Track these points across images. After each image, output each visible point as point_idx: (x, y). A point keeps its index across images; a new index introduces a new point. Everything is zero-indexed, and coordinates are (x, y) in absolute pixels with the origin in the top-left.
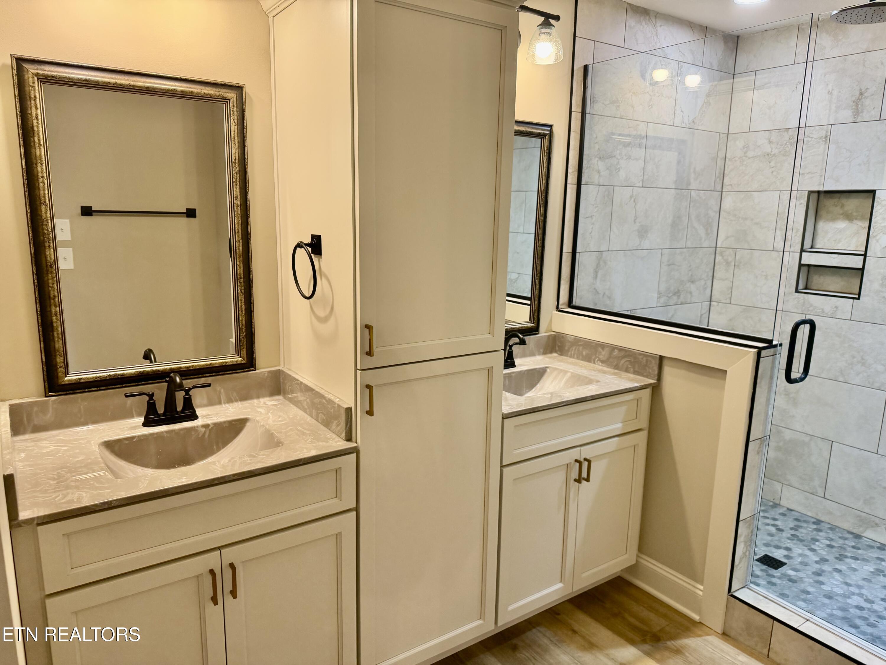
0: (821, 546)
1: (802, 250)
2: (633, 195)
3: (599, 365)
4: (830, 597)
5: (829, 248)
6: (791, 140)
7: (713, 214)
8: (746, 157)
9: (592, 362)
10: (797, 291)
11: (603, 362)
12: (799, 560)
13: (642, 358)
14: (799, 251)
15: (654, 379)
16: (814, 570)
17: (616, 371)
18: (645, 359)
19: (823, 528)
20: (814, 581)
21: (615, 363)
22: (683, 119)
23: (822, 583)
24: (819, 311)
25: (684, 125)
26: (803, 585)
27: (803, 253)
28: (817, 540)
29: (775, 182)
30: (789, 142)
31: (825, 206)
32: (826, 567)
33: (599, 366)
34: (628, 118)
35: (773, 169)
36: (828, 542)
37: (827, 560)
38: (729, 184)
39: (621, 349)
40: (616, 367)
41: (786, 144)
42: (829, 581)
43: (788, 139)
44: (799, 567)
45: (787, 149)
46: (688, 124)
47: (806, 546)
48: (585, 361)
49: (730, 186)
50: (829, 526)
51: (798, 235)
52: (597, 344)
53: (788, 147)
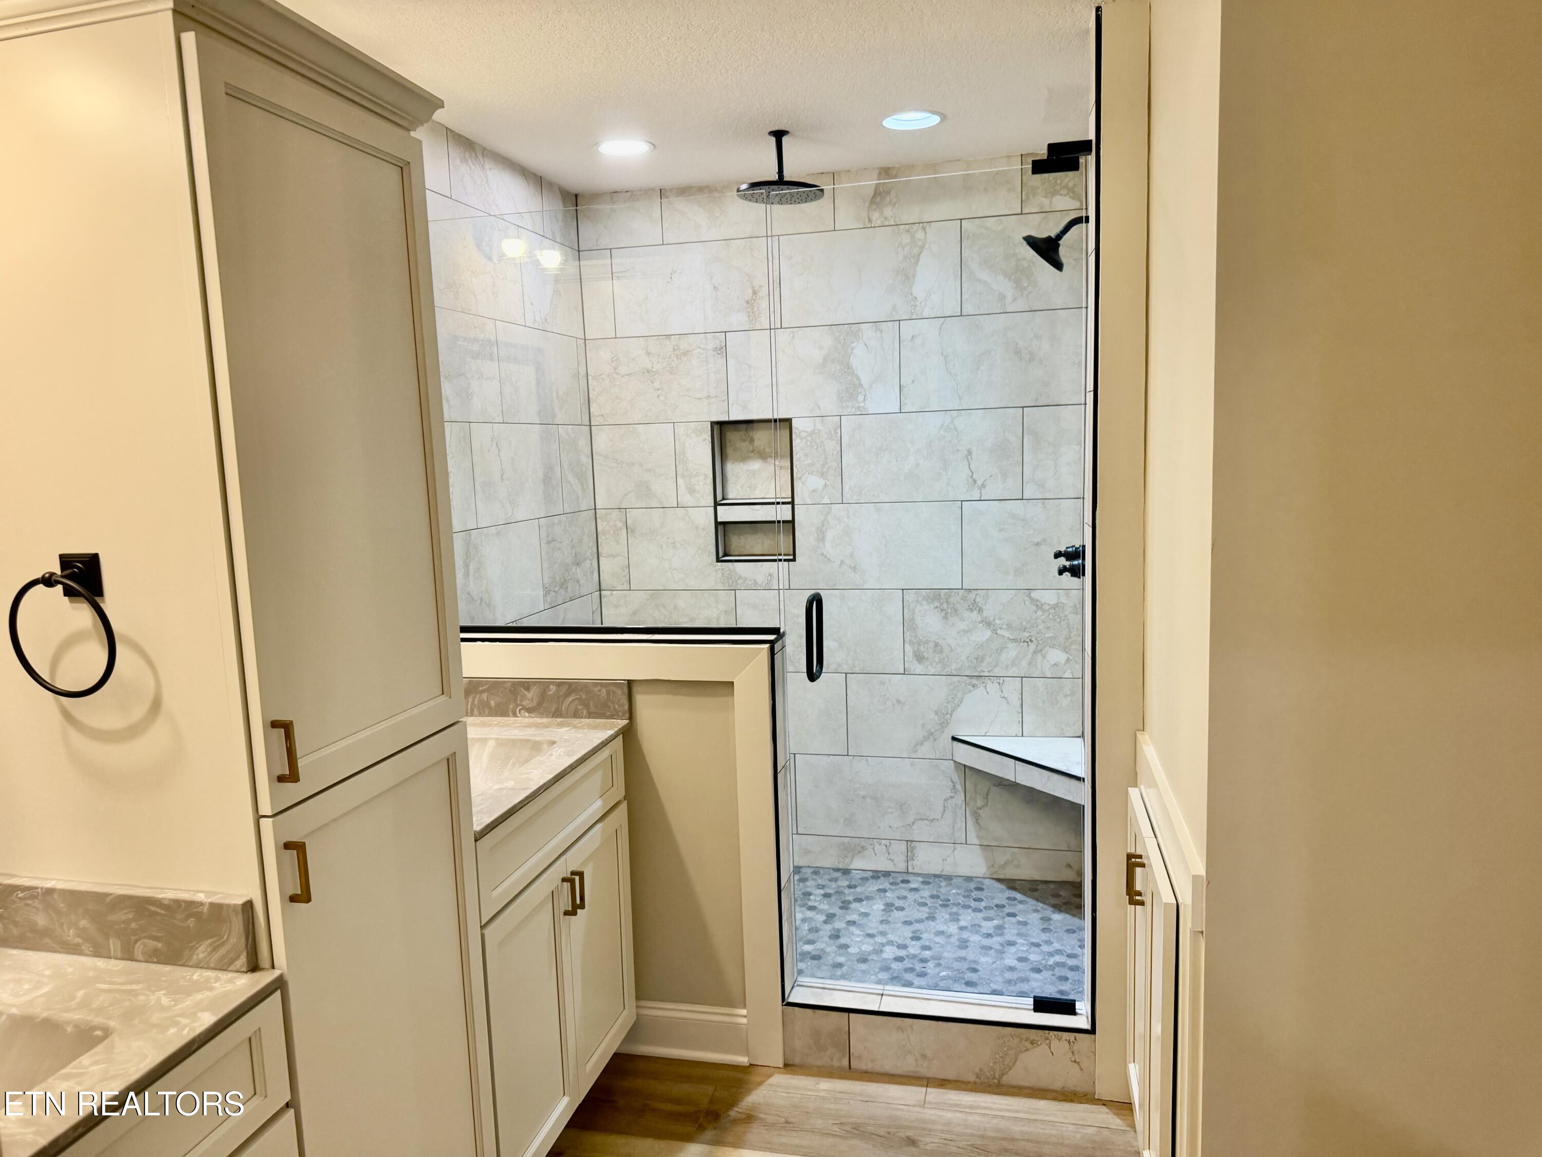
0: (818, 899)
1: (716, 504)
2: (494, 436)
3: (525, 717)
4: (864, 961)
5: (745, 497)
6: (676, 351)
7: (586, 460)
8: (618, 374)
9: (511, 715)
10: (718, 560)
11: (530, 710)
12: (806, 928)
13: (600, 691)
14: (713, 505)
15: (624, 718)
16: (829, 934)
17: (559, 720)
18: (604, 691)
19: (806, 876)
20: (836, 947)
21: (555, 706)
22: (534, 316)
23: (846, 946)
24: (750, 582)
25: (536, 326)
26: (829, 958)
27: (718, 507)
28: (810, 894)
29: (664, 410)
30: (674, 354)
31: (730, 441)
32: (839, 924)
33: (525, 719)
34: (471, 313)
35: (659, 392)
36: (822, 892)
37: (834, 915)
38: (600, 414)
39: (560, 683)
40: (557, 714)
41: (670, 357)
42: (853, 940)
43: (672, 350)
44: (810, 937)
45: (673, 364)
46: (541, 324)
47: (804, 906)
48: (496, 715)
49: (601, 417)
50: (812, 870)
51: (708, 483)
52: (514, 684)
53: (673, 361)
